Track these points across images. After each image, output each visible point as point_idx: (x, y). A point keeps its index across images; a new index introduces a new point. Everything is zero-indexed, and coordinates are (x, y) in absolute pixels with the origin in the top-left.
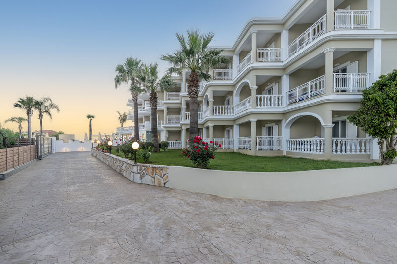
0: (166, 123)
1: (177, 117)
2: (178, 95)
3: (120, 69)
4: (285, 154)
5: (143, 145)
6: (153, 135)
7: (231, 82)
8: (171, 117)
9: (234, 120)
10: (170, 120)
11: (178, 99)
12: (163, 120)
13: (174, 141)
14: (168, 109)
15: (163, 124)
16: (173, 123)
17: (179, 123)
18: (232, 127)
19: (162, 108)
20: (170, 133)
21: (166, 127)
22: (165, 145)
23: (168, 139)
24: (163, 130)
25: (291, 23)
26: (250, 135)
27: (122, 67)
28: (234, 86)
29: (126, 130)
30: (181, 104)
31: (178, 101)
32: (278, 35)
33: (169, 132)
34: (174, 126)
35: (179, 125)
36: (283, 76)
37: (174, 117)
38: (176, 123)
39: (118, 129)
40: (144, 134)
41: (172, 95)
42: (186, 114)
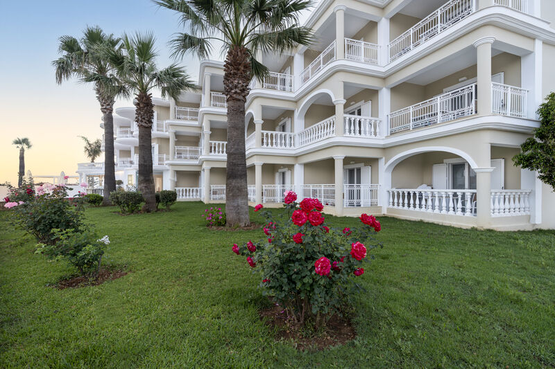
0: (174, 158)
1: (193, 148)
2: (196, 114)
3: (70, 45)
4: (386, 213)
5: (117, 198)
6: (142, 178)
7: (293, 95)
8: (182, 148)
9: (296, 157)
10: (181, 154)
11: (196, 120)
12: (168, 154)
13: (188, 189)
14: (177, 135)
15: (168, 159)
16: (186, 158)
17: (197, 158)
18: (291, 167)
19: (167, 133)
20: (180, 175)
21: (172, 165)
22: (170, 197)
23: (177, 184)
24: (168, 170)
25: (397, 7)
26: (333, 181)
27: (75, 41)
28: (296, 102)
29: (98, 168)
30: (201, 128)
31: (196, 123)
32: (372, 25)
33: (178, 172)
34: (187, 163)
35: (196, 162)
36: (381, 89)
37: (188, 148)
38: (191, 158)
39: (80, 165)
40: (131, 176)
41: (185, 113)
42: (211, 143)
